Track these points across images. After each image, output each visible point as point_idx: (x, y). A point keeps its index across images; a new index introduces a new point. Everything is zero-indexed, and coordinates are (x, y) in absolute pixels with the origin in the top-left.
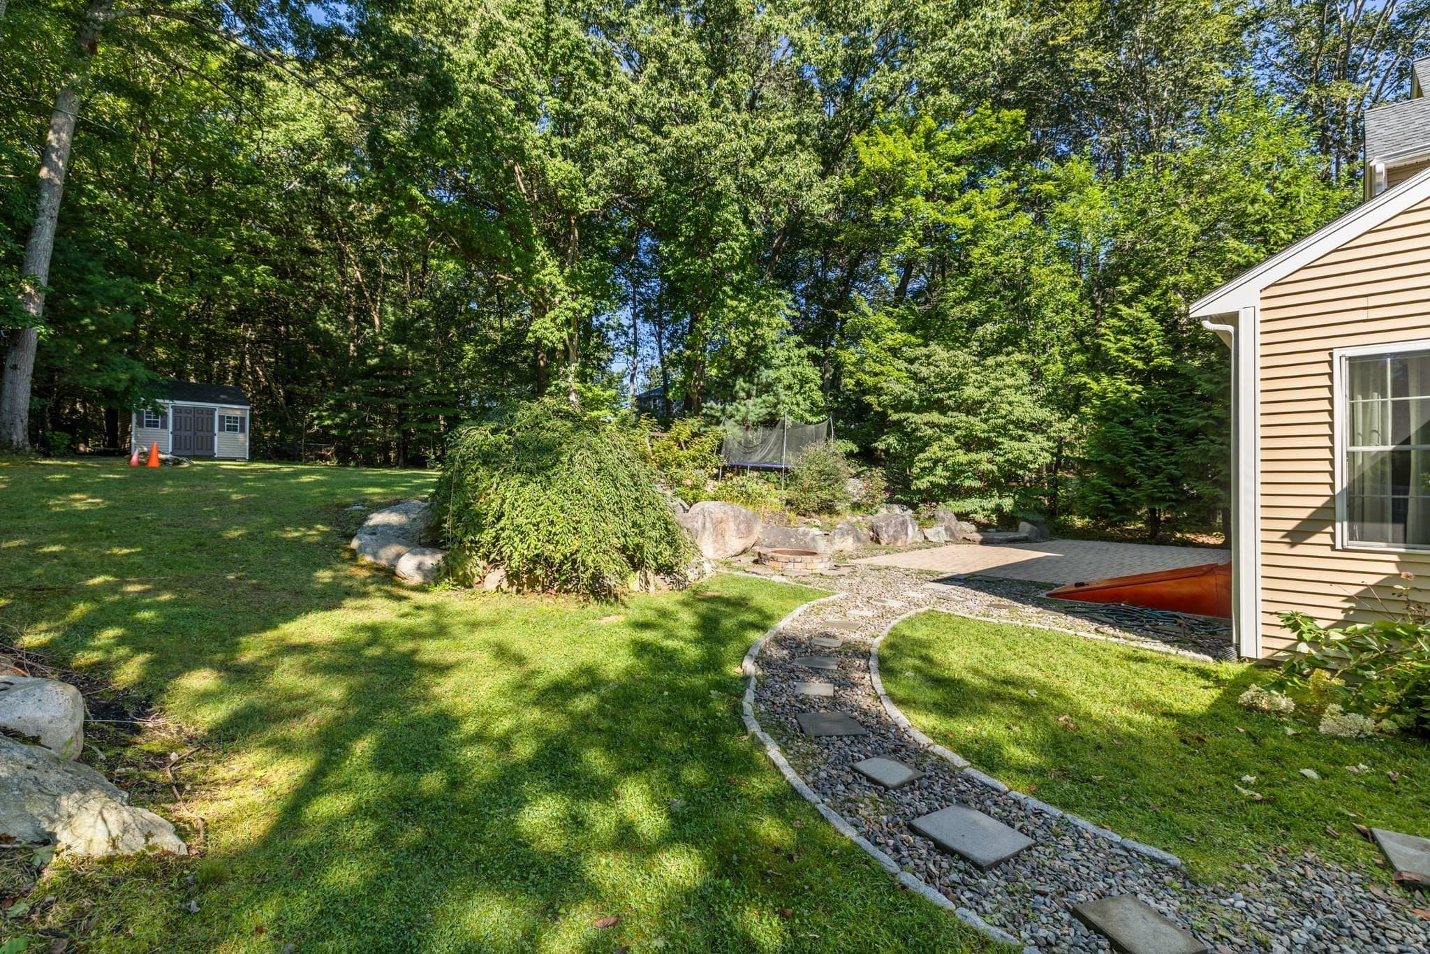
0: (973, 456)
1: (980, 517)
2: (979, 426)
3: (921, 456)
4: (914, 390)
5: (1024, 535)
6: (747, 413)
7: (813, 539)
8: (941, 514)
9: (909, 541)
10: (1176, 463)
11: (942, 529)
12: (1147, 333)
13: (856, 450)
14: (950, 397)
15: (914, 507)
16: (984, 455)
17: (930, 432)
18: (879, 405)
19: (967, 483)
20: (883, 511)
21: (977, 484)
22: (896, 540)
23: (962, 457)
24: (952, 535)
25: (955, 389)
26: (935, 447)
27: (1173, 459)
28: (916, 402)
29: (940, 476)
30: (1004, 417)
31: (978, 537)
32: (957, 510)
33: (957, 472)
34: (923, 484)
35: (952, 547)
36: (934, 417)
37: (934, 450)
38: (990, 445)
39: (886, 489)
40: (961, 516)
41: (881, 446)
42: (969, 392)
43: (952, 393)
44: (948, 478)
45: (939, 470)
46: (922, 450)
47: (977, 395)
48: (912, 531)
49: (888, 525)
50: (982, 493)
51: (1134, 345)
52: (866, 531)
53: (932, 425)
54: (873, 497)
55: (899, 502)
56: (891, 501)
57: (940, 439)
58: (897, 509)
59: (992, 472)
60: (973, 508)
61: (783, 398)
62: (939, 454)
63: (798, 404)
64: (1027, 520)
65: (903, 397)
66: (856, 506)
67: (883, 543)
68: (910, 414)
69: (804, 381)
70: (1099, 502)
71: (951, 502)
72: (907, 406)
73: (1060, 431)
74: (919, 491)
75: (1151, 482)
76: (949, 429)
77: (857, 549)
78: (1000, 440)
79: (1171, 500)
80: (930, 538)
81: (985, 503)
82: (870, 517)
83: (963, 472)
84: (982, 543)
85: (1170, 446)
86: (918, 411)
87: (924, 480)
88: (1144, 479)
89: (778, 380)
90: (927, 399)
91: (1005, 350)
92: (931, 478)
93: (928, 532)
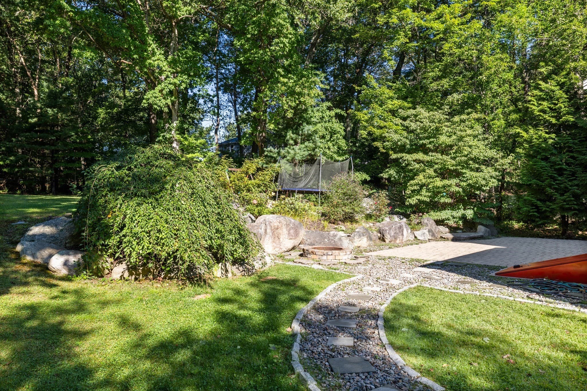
0: (446, 182)
1: (451, 223)
2: (450, 163)
3: (412, 182)
4: (407, 138)
5: (481, 234)
6: (295, 154)
7: (340, 239)
8: (426, 221)
9: (405, 239)
10: (577, 185)
11: (426, 231)
12: (558, 100)
13: (368, 179)
14: (430, 143)
15: (407, 216)
16: (454, 181)
17: (417, 166)
18: (384, 148)
19: (443, 200)
20: (387, 219)
21: (449, 200)
22: (396, 239)
23: (439, 183)
24: (433, 235)
25: (434, 137)
26: (421, 176)
27: (576, 182)
28: (408, 146)
29: (425, 196)
30: (466, 156)
31: (450, 236)
32: (436, 218)
33: (436, 192)
34: (413, 201)
35: (433, 243)
36: (420, 156)
37: (420, 178)
38: (457, 174)
39: (389, 205)
40: (439, 222)
41: (385, 176)
42: (443, 139)
43: (432, 140)
44: (430, 197)
45: (424, 192)
46: (413, 179)
47: (448, 141)
48: (407, 233)
49: (390, 229)
50: (452, 207)
51: (549, 108)
52: (375, 233)
53: (419, 161)
54: (380, 210)
55: (397, 213)
56: (392, 213)
57: (424, 171)
58: (396, 218)
59: (459, 192)
60: (446, 217)
61: (319, 144)
62: (424, 181)
63: (329, 148)
64: (482, 225)
65: (399, 143)
66: (369, 217)
67: (387, 241)
68: (404, 155)
69: (333, 133)
70: (529, 212)
71: (432, 213)
72: (402, 149)
73: (503, 165)
74: (411, 206)
75: (562, 198)
76: (430, 164)
77: (369, 246)
78: (464, 171)
79: (575, 209)
80: (419, 238)
81: (454, 213)
82: (378, 224)
83: (439, 192)
84: (454, 240)
85: (573, 174)
86: (409, 152)
87: (414, 198)
88: (558, 196)
89: (316, 132)
90: (415, 144)
91: (466, 111)
92: (418, 197)
93: (417, 233)
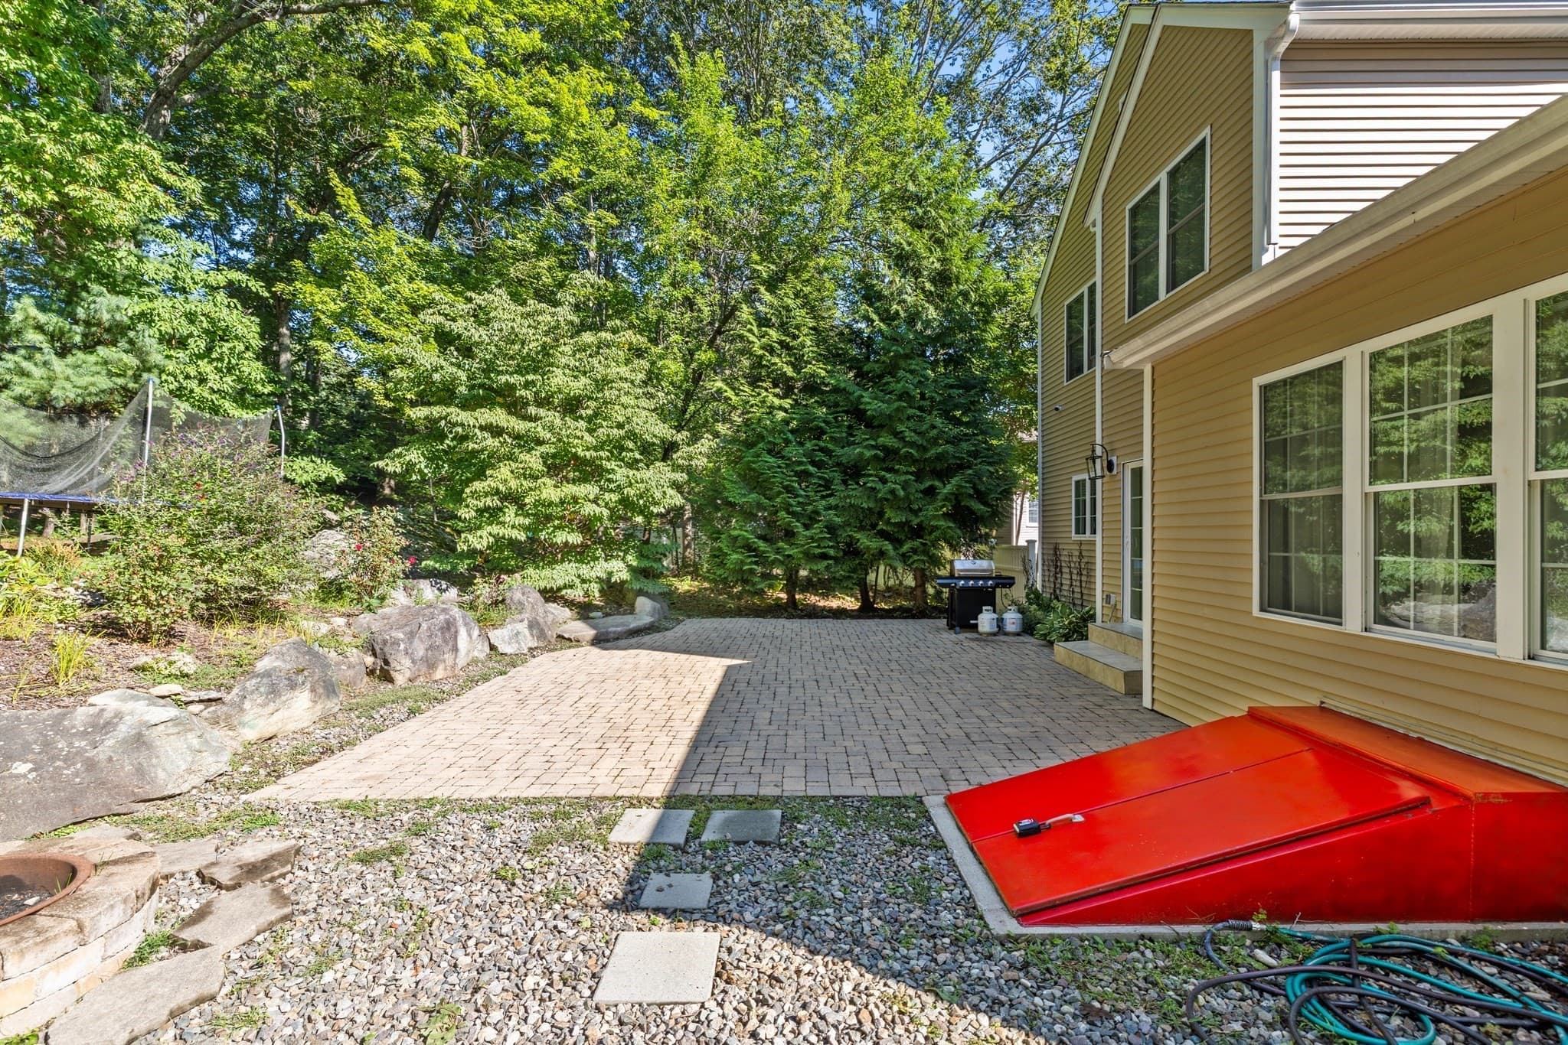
0: (570, 489)
1: (576, 594)
2: (582, 441)
3: (477, 485)
4: (459, 366)
5: (647, 620)
6: (51, 380)
8: (518, 596)
9: (462, 661)
10: (836, 507)
11: (523, 627)
12: (798, 327)
13: (339, 476)
14: (527, 385)
15: (464, 583)
16: (590, 490)
17: (491, 443)
18: (387, 396)
19: (561, 537)
20: (399, 597)
21: (575, 538)
22: (432, 666)
23: (550, 491)
24: (542, 635)
25: (535, 371)
26: (504, 471)
27: (832, 501)
28: (463, 389)
29: (513, 525)
30: (620, 426)
31: (587, 632)
32: (542, 584)
33: (542, 517)
34: (480, 540)
35: (544, 658)
36: (499, 416)
37: (503, 476)
38: (589, 471)
39: (404, 552)
40: (550, 595)
41: (391, 465)
42: (558, 379)
43: (530, 377)
44: (527, 529)
45: (510, 514)
46: (480, 475)
47: (579, 386)
48: (469, 644)
49: (411, 635)
50: (581, 553)
51: (781, 343)
52: (354, 655)
53: (496, 431)
54: (374, 571)
55: (431, 575)
56: (414, 574)
57: (511, 457)
58: (427, 590)
59: (600, 519)
60: (567, 579)
61: (156, 358)
62: (513, 484)
63: (202, 380)
64: (647, 595)
65: (436, 377)
66: (332, 590)
67: (400, 679)
68: (452, 409)
69: (217, 334)
70: (742, 563)
71: (530, 571)
72: (446, 394)
73: (690, 458)
74: (473, 553)
75: (807, 533)
76: (527, 442)
77: (325, 720)
78: (609, 465)
79: (831, 558)
80: (503, 648)
81: (585, 571)
82: (366, 618)
83: (549, 518)
84: (601, 641)
85: (827, 484)
86: (467, 405)
87: (484, 533)
88: (799, 528)
89: (146, 317)
90: (482, 386)
91: (609, 324)
92: (495, 529)
93: (497, 636)
